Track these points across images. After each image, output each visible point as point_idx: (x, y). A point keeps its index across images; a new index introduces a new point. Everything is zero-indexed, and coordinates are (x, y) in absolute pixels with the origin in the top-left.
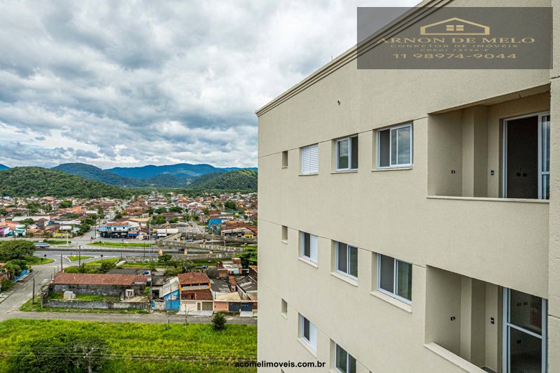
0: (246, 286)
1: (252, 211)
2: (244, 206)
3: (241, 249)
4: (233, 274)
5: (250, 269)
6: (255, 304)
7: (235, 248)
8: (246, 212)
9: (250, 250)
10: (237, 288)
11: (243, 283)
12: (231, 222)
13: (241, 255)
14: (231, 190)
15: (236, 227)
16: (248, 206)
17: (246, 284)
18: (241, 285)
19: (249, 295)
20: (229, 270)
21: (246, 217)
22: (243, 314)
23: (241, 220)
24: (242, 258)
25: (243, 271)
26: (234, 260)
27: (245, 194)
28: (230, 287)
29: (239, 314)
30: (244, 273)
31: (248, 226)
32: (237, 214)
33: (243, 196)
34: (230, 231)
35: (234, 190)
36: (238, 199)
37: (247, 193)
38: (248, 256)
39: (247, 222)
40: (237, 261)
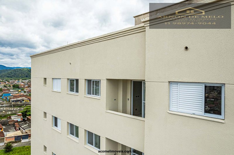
0: (25, 127)
1: (28, 89)
2: (24, 86)
3: (22, 108)
4: (17, 122)
5: (27, 118)
6: (30, 135)
7: (18, 108)
8: (25, 89)
9: (27, 109)
10: (19, 128)
11: (23, 125)
12: (16, 95)
13: (22, 111)
14: (16, 78)
15: (19, 97)
16: (26, 86)
17: (25, 126)
18: (22, 127)
19: (27, 131)
20: (15, 120)
21: (25, 92)
22: (23, 141)
23: (22, 93)
24: (23, 113)
25: (23, 119)
26: (18, 114)
27: (24, 80)
28: (15, 128)
29: (21, 141)
30: (24, 120)
31: (26, 96)
32: (20, 91)
33: (23, 81)
34: (15, 99)
35: (18, 78)
36: (20, 83)
37: (26, 80)
38: (26, 112)
39: (26, 94)
40: (20, 114)
